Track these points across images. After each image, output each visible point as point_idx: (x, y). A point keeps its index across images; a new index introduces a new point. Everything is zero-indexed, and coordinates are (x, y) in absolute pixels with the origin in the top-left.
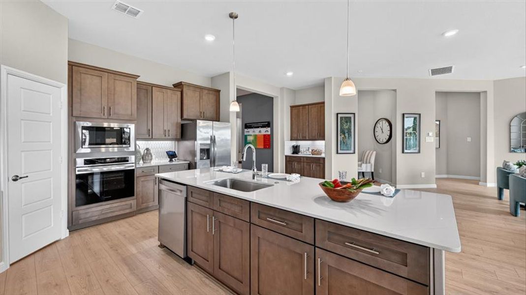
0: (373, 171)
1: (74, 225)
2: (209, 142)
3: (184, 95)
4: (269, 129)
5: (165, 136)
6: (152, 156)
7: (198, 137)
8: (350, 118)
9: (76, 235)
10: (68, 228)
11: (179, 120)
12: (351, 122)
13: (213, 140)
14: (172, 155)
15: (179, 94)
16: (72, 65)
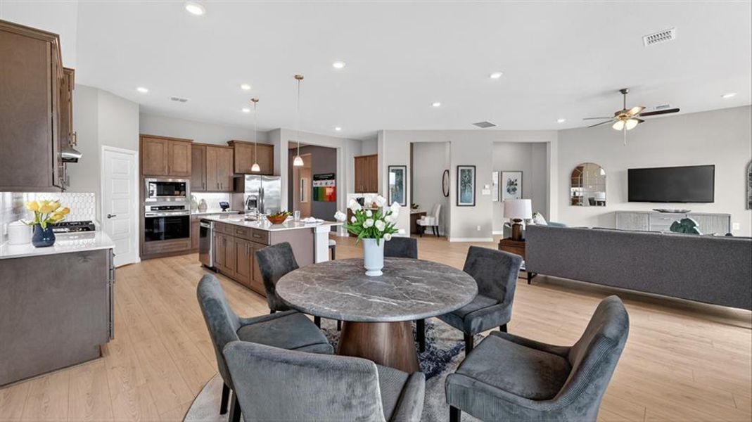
0: (437, 225)
1: (144, 255)
2: (257, 194)
3: (236, 151)
4: (334, 181)
5: (218, 188)
6: (206, 206)
7: (246, 189)
8: (402, 170)
9: (146, 263)
10: (140, 256)
11: (232, 174)
12: (402, 175)
13: (261, 192)
14: (224, 207)
15: (232, 150)
16: (142, 137)
